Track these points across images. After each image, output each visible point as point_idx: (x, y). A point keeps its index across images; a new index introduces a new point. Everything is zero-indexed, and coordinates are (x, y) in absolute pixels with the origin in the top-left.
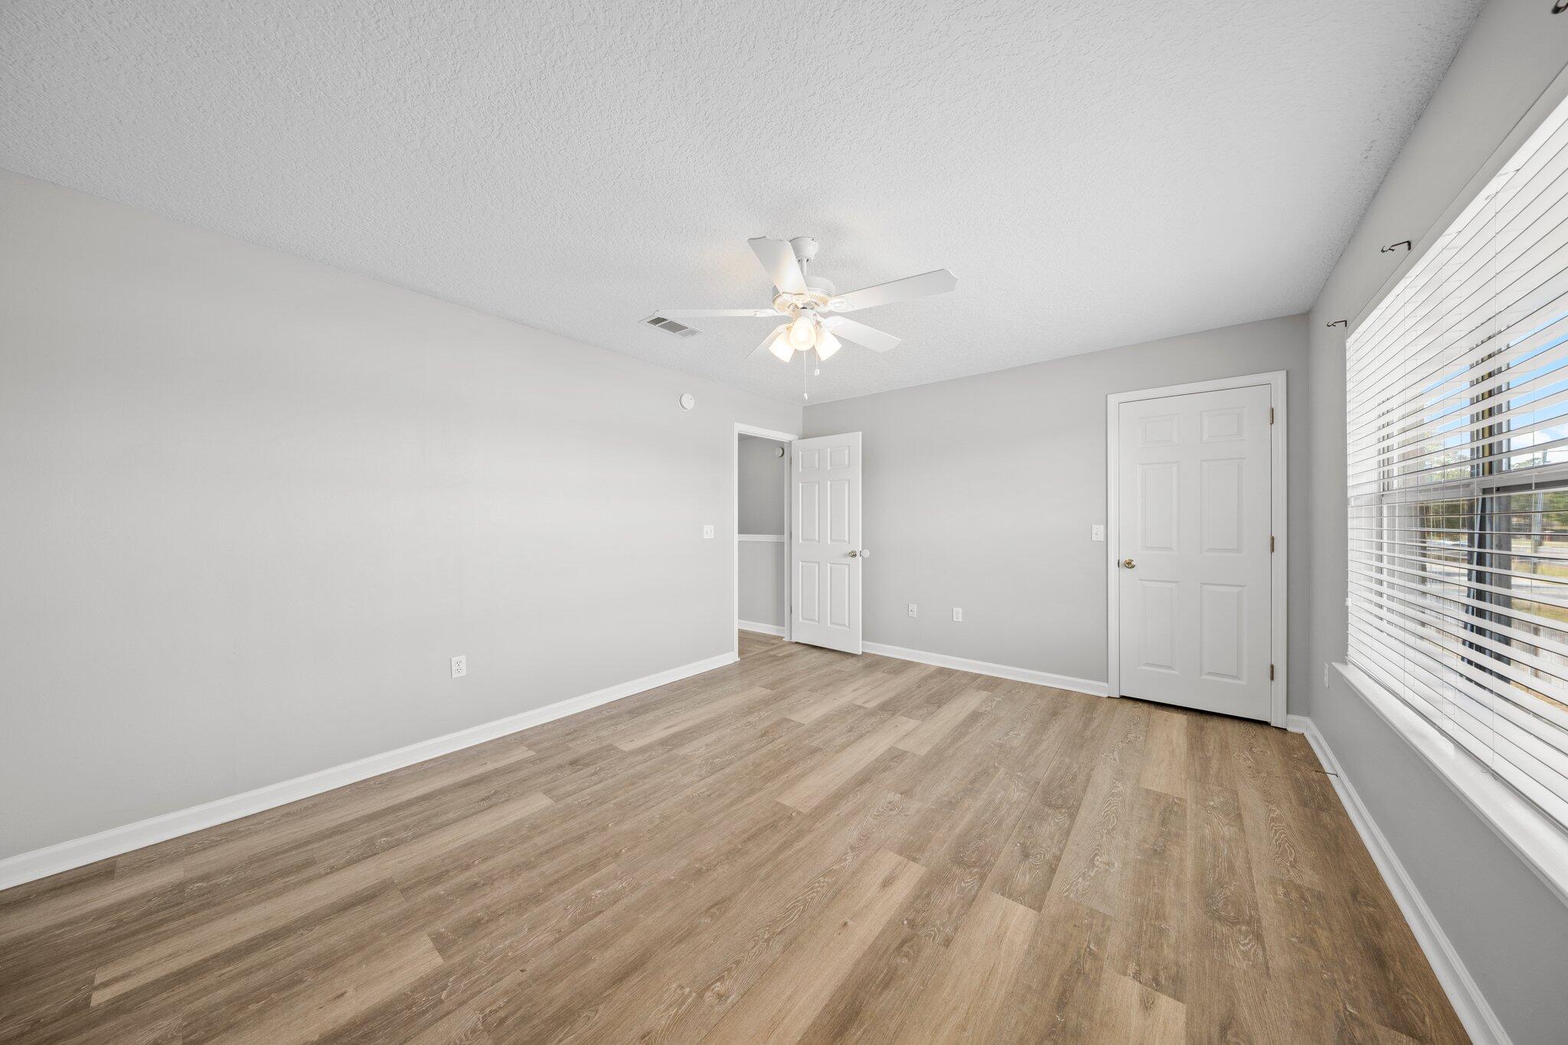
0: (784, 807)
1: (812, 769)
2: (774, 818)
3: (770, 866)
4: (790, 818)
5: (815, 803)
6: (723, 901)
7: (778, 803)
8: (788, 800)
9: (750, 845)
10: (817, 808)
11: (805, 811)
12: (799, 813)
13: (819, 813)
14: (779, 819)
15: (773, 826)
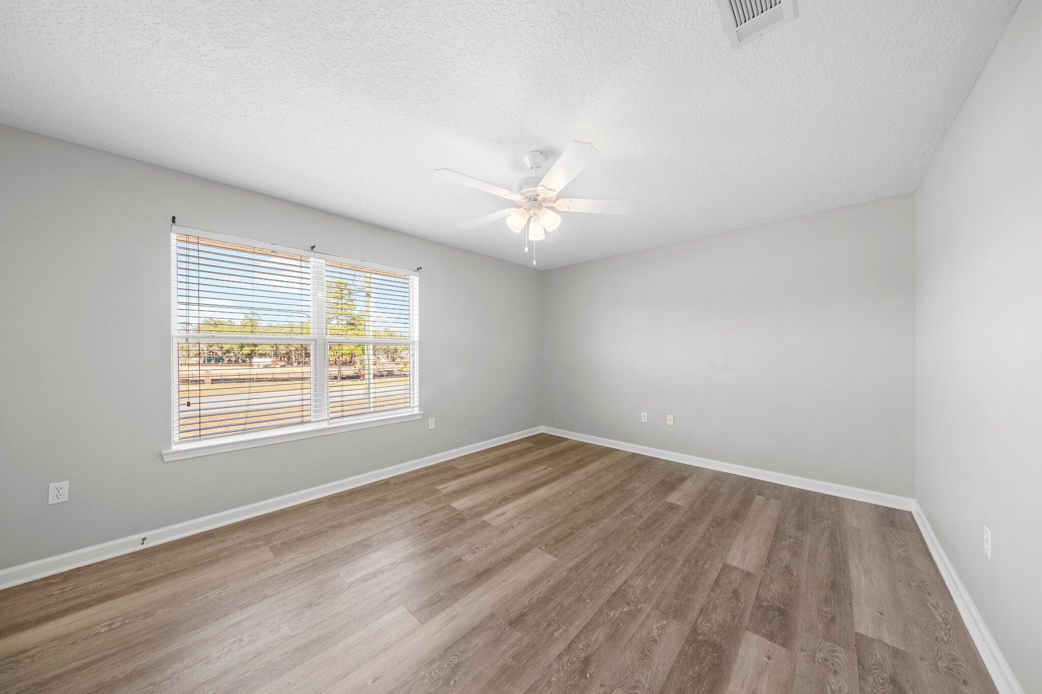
0: (551, 553)
1: (525, 590)
2: (557, 546)
3: (557, 522)
4: (546, 545)
5: (528, 556)
6: (575, 511)
7: (555, 556)
8: (548, 559)
9: (569, 531)
10: (528, 551)
11: (537, 550)
12: (540, 548)
13: (528, 547)
14: (554, 545)
15: (557, 541)
